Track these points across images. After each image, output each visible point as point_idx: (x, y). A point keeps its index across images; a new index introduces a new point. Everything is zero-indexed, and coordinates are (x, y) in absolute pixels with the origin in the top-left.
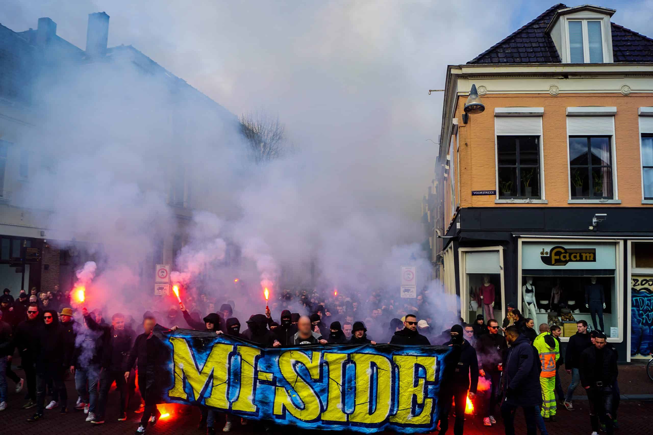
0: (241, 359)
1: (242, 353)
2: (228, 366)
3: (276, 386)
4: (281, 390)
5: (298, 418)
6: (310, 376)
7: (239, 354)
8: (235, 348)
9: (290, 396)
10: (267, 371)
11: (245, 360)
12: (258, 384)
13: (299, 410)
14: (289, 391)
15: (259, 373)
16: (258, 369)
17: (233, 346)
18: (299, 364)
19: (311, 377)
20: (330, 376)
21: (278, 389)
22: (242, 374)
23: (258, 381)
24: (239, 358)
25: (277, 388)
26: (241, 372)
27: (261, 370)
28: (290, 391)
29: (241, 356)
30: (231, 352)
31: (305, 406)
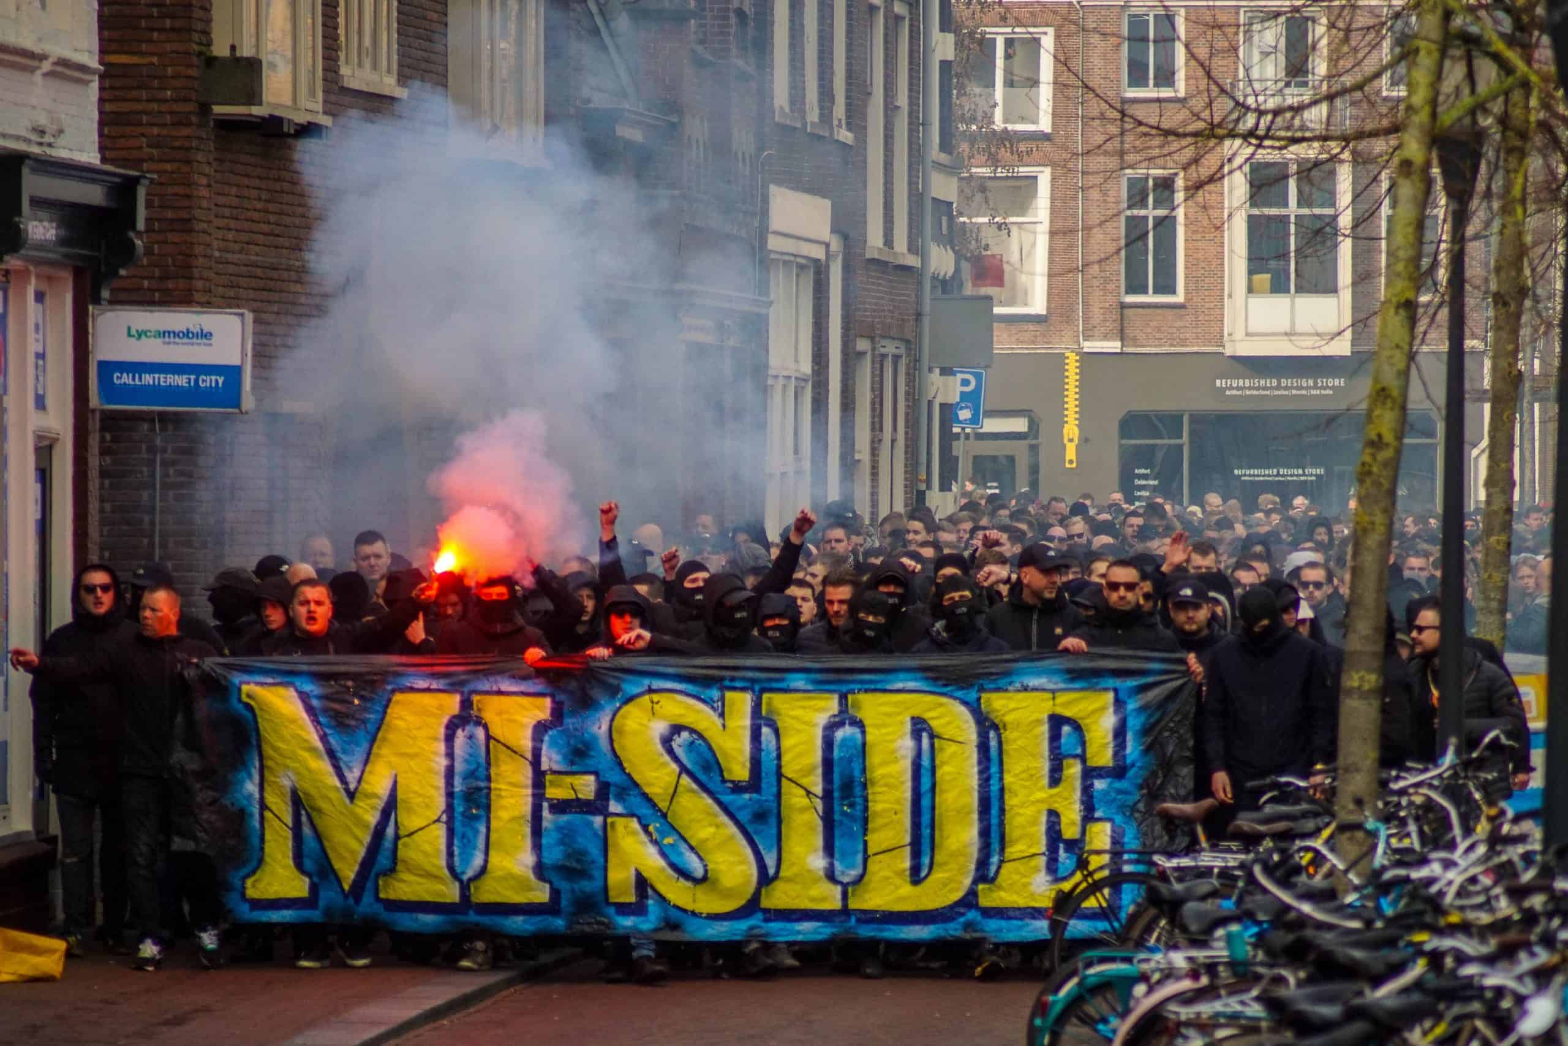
0: (488, 737)
1: (489, 716)
2: (444, 762)
3: (606, 814)
4: (626, 827)
5: (685, 911)
6: (721, 771)
7: (479, 722)
8: (466, 704)
9: (655, 842)
10: (575, 768)
11: (498, 741)
12: (546, 813)
13: (689, 884)
14: (651, 828)
15: (548, 777)
16: (544, 766)
17: (457, 698)
18: (685, 735)
19: (722, 775)
20: (784, 770)
21: (613, 824)
22: (493, 785)
23: (545, 805)
24: (480, 733)
25: (609, 820)
26: (489, 779)
27: (555, 767)
28: (656, 829)
29: (486, 727)
30: (454, 717)
31: (706, 871)
